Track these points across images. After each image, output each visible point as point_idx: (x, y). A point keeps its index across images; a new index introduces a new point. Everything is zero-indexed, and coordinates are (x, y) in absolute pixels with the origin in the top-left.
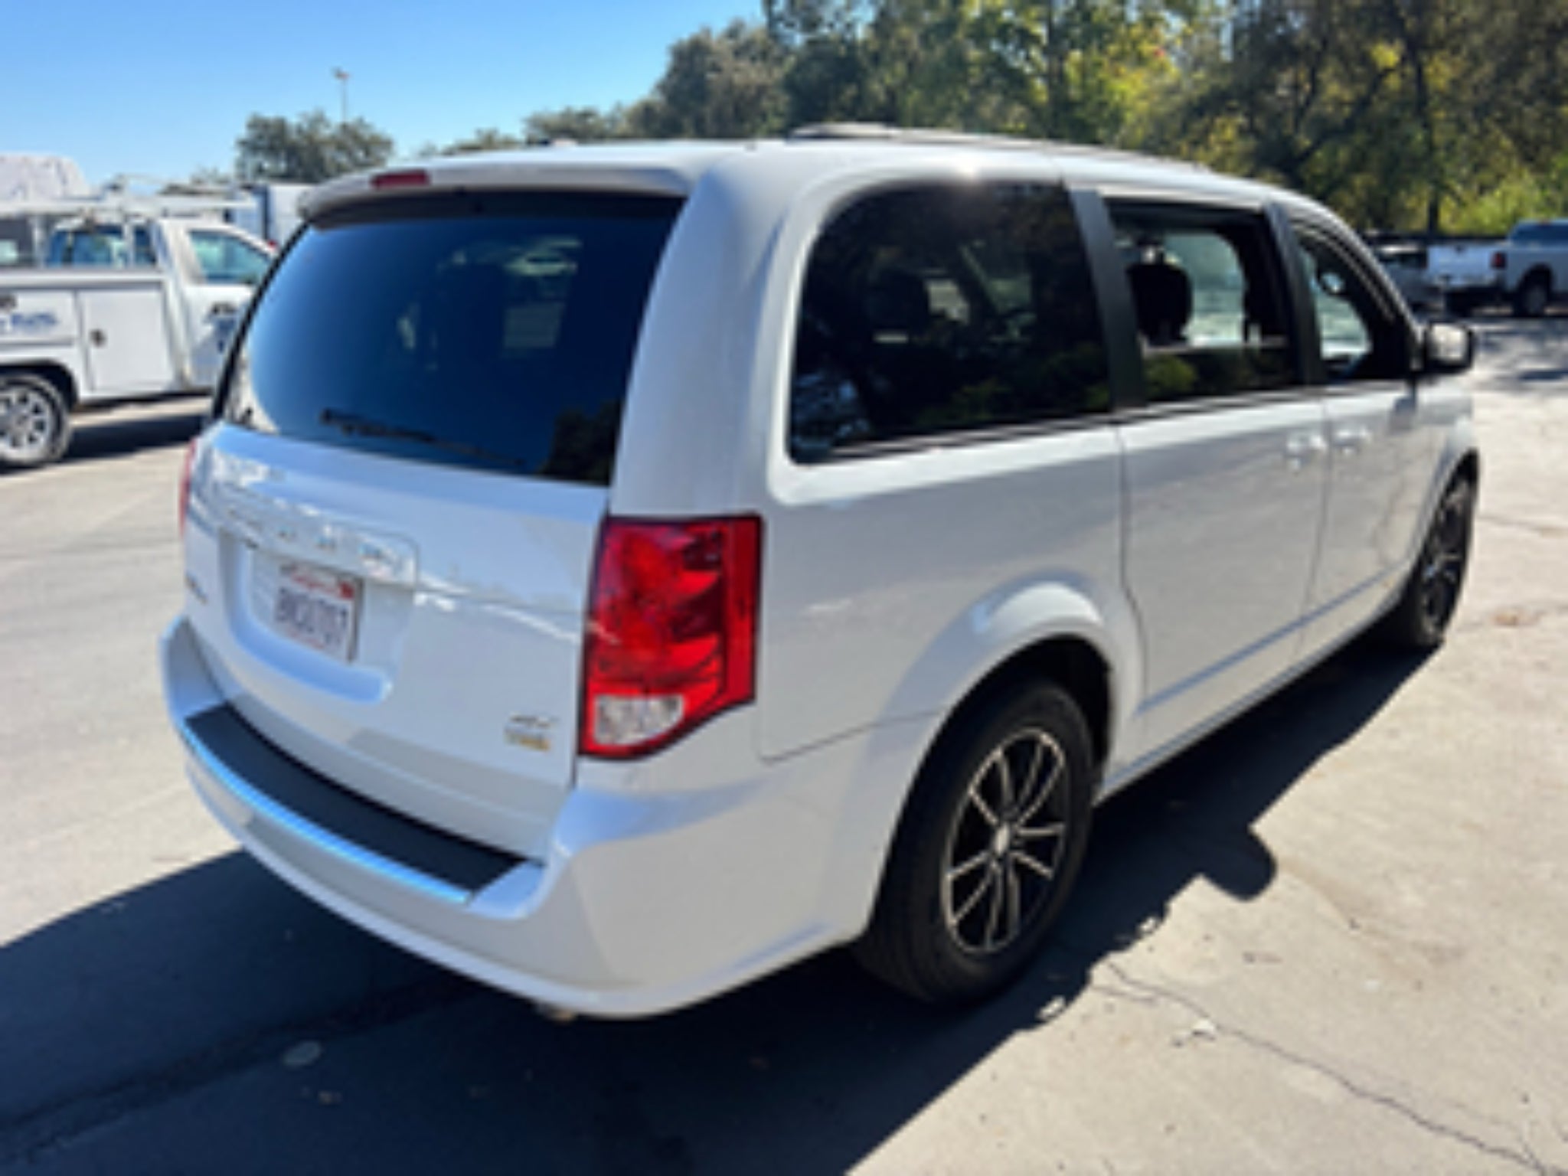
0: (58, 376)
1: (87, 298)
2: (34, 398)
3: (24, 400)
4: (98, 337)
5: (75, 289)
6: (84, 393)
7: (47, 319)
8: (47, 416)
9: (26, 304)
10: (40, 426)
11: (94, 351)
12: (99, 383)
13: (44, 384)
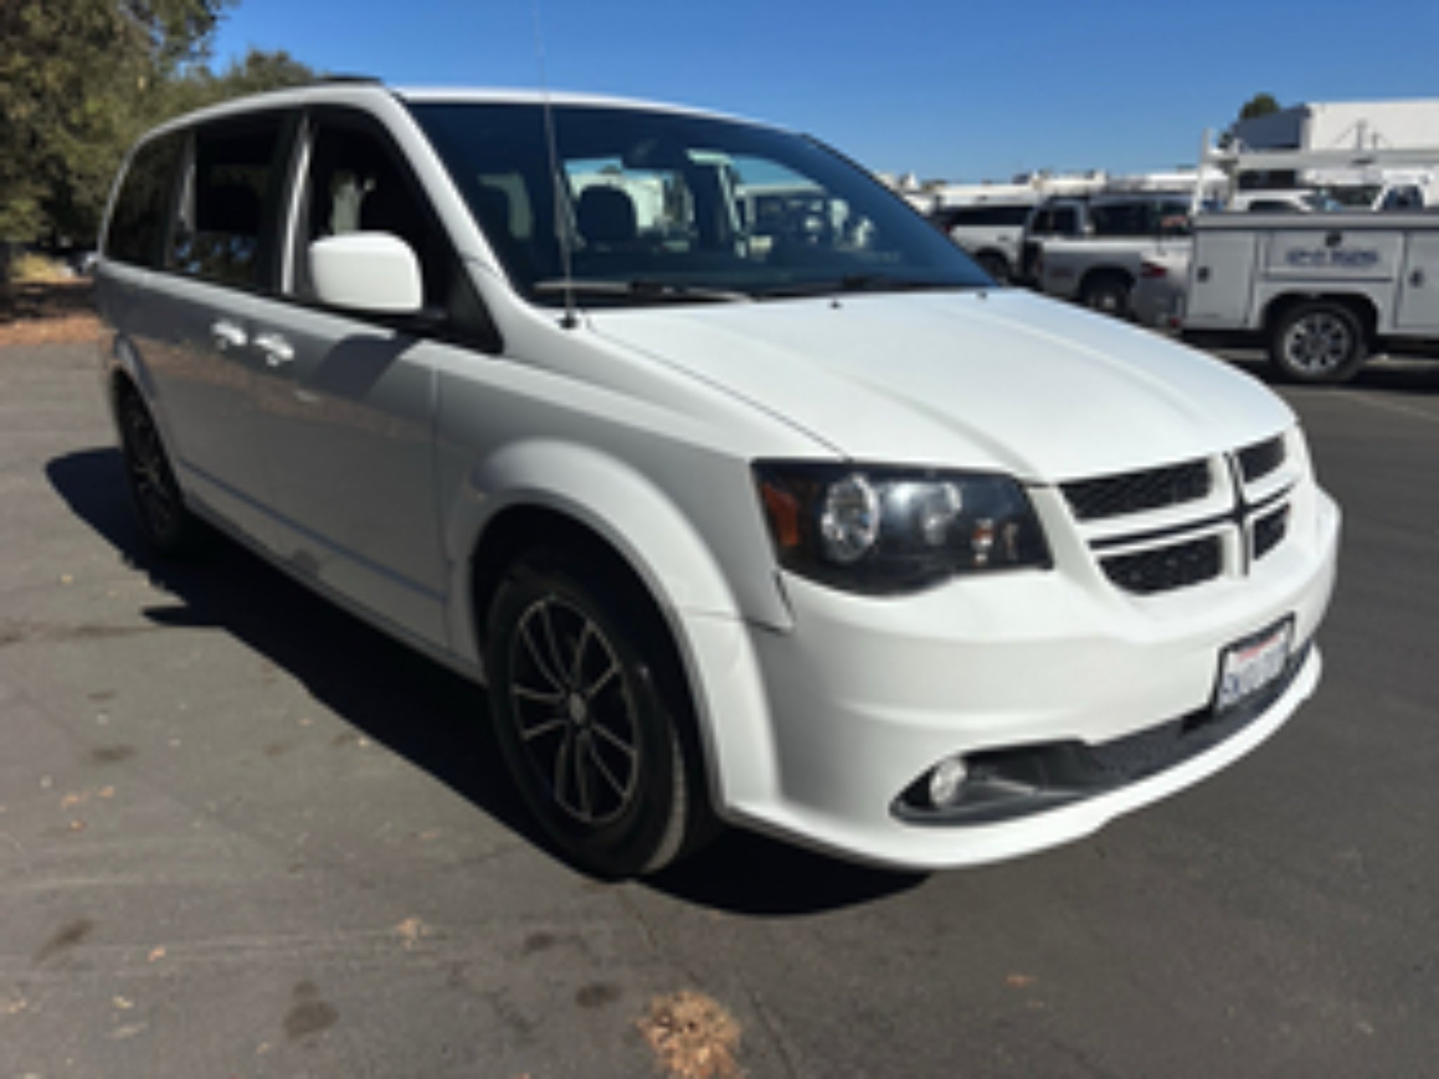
0: (1363, 308)
1: (1417, 239)
2: (1338, 326)
3: (1326, 327)
4: (1417, 279)
5: (1407, 230)
6: (1384, 328)
7: (1369, 257)
8: (1344, 344)
9: (1351, 242)
10: (1335, 352)
11: (1408, 289)
12: (1401, 320)
13: (1349, 315)
